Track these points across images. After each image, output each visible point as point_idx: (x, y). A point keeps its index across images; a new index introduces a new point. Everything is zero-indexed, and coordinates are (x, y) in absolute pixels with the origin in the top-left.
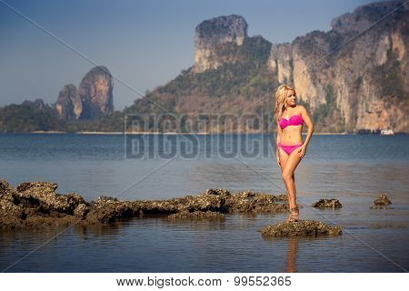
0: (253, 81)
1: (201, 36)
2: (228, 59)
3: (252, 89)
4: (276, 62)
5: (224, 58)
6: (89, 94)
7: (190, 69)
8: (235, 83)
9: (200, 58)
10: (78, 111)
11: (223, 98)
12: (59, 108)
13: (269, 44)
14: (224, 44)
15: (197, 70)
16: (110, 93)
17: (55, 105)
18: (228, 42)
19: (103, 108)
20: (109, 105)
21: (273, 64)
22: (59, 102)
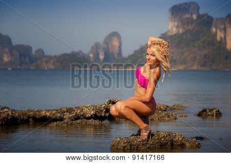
0: (202, 39)
1: (172, 14)
2: (188, 27)
3: (201, 44)
4: (216, 29)
5: (186, 27)
6: (108, 47)
7: (166, 33)
8: (192, 41)
9: (172, 27)
10: (102, 57)
11: (185, 49)
12: (91, 55)
13: (212, 19)
14: (185, 19)
15: (170, 34)
16: (120, 47)
17: (89, 54)
18: (188, 18)
19: (116, 56)
20: (120, 53)
21: (214, 30)
22: (91, 52)
